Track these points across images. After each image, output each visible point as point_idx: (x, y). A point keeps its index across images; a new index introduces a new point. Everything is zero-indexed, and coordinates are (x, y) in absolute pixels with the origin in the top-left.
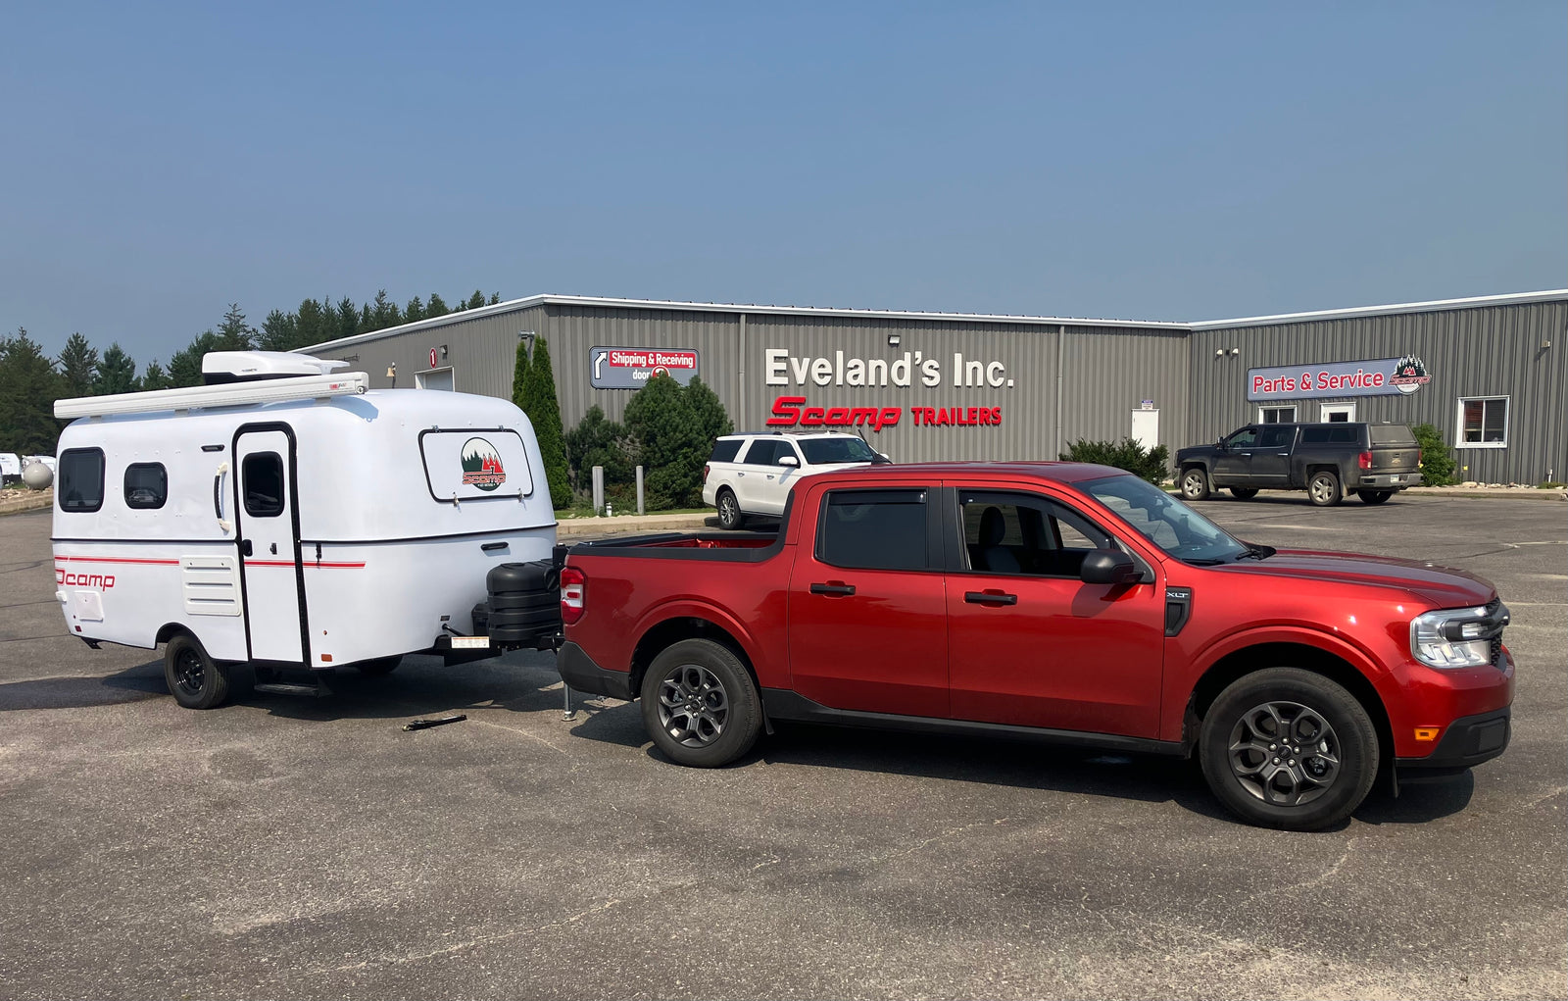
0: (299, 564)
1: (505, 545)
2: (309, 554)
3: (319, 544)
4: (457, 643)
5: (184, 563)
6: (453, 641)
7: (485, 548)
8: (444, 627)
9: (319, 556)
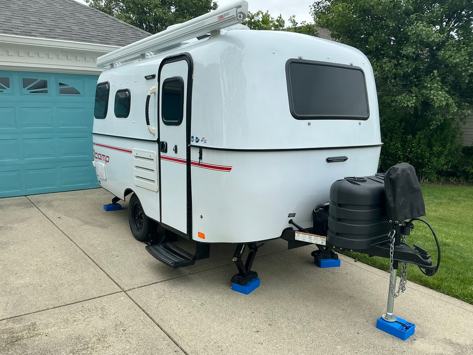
0: (189, 162)
1: (345, 159)
2: (195, 156)
3: (201, 148)
4: (300, 237)
5: (134, 153)
6: (296, 234)
7: (329, 160)
8: (291, 222)
9: (201, 158)
